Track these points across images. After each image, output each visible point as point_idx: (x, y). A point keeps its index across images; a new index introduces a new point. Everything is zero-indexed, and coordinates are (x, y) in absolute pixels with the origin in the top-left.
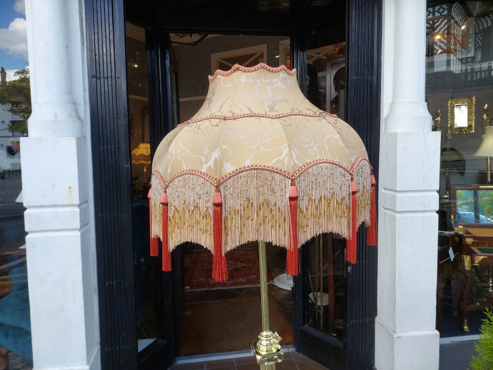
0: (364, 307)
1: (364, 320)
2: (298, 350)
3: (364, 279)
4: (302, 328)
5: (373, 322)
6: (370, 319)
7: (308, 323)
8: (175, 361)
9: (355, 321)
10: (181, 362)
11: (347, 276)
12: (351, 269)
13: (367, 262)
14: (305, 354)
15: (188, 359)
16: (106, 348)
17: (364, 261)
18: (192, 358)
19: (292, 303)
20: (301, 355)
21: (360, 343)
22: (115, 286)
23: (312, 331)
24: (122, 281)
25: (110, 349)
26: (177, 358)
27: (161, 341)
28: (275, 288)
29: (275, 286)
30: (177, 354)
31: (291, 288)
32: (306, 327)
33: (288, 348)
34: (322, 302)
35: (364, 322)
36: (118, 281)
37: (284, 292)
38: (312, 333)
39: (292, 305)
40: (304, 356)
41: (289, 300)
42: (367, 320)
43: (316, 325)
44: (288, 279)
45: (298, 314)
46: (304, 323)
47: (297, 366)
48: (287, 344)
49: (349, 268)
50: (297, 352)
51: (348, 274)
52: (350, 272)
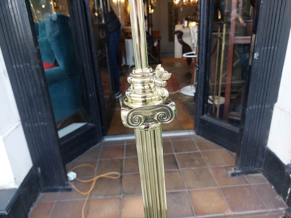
0: (265, 93)
1: (263, 106)
2: (198, 133)
3: (270, 66)
4: (201, 117)
5: (272, 108)
6: (269, 105)
7: (206, 113)
8: (103, 139)
9: (254, 106)
10: (107, 139)
11: (252, 63)
12: (258, 55)
13: (276, 48)
14: (203, 136)
15: (113, 137)
16: (26, 125)
17: (273, 48)
18: (116, 137)
19: (194, 103)
20: (199, 137)
21: (257, 125)
22: (23, 69)
23: (210, 119)
24: (28, 64)
25: (30, 125)
26: (105, 137)
27: (90, 124)
28: (181, 95)
29: (182, 93)
30: (105, 133)
32: (205, 117)
33: (190, 132)
34: (219, 102)
35: (263, 107)
36: (24, 64)
37: (188, 97)
38: (209, 121)
40: (202, 138)
41: (192, 102)
42: (266, 106)
43: (213, 115)
44: (191, 89)
45: (198, 107)
46: (203, 114)
47: (196, 144)
48: (189, 129)
49: (255, 54)
50: (196, 135)
51: (254, 61)
52: (257, 58)
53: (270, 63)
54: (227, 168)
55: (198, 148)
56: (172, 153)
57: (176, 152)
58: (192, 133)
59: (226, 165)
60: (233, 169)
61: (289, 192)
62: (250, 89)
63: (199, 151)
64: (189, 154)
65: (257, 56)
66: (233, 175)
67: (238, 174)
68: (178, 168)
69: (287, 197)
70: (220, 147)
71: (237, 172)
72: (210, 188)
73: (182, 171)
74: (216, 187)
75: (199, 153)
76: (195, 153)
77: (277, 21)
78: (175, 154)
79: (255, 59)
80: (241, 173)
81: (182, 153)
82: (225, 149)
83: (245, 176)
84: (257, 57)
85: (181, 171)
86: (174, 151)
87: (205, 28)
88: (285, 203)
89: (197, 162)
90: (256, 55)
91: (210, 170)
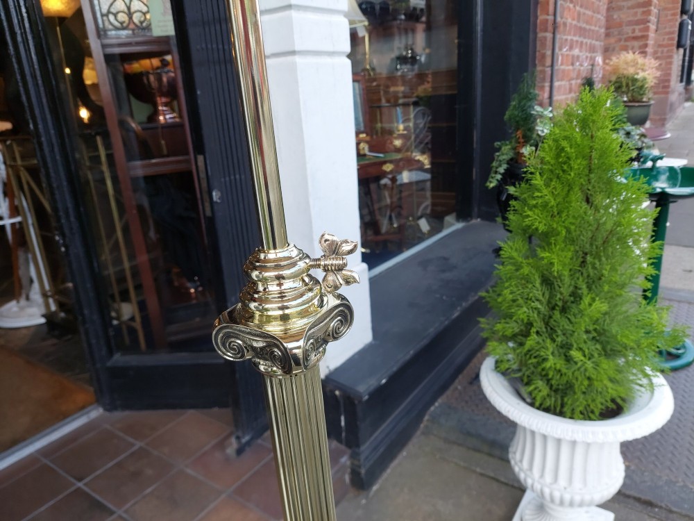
2: (110, 407)
3: (242, 211)
4: (109, 364)
11: (212, 212)
12: (219, 194)
13: (243, 177)
14: (127, 406)
17: (238, 176)
20: (119, 415)
23: (132, 360)
31: (43, 316)
32: (118, 359)
33: (88, 413)
39: (54, 345)
40: (127, 413)
46: (111, 353)
47: (121, 434)
48: (82, 408)
49: (214, 194)
50: (107, 414)
51: (216, 207)
52: (219, 201)
53: (241, 206)
54: (221, 445)
55: (131, 440)
56: (73, 489)
57: (80, 480)
58: (96, 413)
59: (214, 442)
60: (233, 440)
61: (343, 423)
62: (224, 262)
63: (138, 444)
64: (119, 465)
65: (218, 197)
66: (240, 451)
67: (248, 443)
68: (112, 513)
69: (344, 434)
70: (179, 411)
71: (244, 440)
72: (212, 506)
73: (126, 512)
74: (223, 496)
75: (141, 448)
76: (132, 454)
77: (231, 126)
78: (80, 484)
79: (216, 202)
80: (252, 439)
81: (98, 472)
82: (191, 412)
83: (259, 441)
84: (219, 199)
85: (125, 515)
86: (72, 480)
87: (56, 149)
88: (343, 447)
89: (149, 472)
90: (216, 195)
91: (189, 471)
